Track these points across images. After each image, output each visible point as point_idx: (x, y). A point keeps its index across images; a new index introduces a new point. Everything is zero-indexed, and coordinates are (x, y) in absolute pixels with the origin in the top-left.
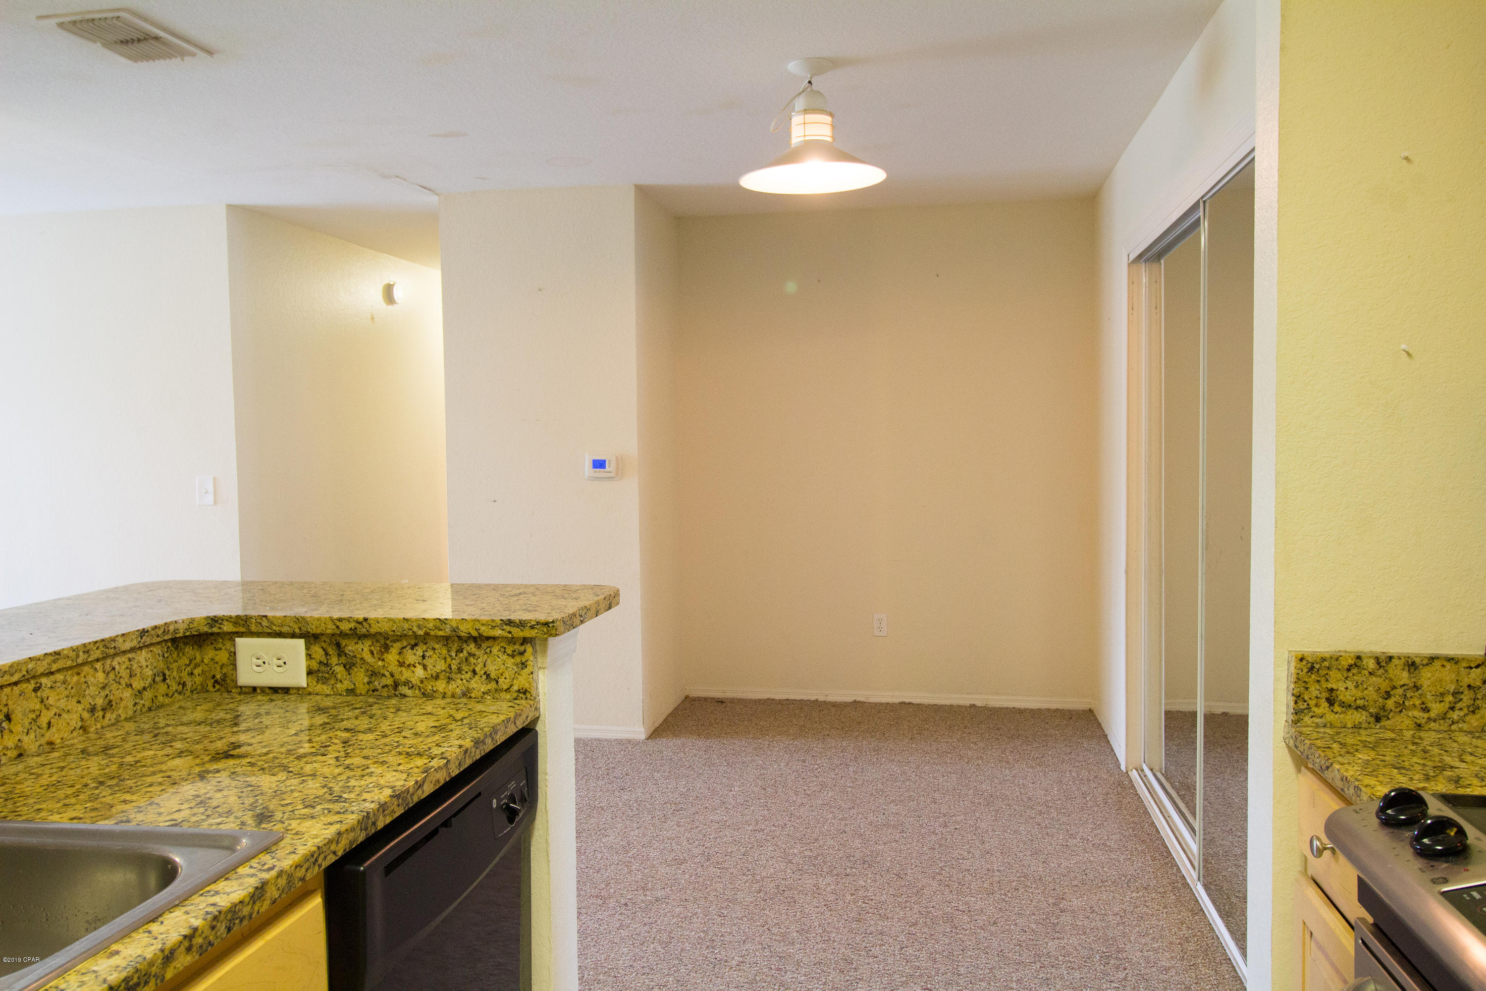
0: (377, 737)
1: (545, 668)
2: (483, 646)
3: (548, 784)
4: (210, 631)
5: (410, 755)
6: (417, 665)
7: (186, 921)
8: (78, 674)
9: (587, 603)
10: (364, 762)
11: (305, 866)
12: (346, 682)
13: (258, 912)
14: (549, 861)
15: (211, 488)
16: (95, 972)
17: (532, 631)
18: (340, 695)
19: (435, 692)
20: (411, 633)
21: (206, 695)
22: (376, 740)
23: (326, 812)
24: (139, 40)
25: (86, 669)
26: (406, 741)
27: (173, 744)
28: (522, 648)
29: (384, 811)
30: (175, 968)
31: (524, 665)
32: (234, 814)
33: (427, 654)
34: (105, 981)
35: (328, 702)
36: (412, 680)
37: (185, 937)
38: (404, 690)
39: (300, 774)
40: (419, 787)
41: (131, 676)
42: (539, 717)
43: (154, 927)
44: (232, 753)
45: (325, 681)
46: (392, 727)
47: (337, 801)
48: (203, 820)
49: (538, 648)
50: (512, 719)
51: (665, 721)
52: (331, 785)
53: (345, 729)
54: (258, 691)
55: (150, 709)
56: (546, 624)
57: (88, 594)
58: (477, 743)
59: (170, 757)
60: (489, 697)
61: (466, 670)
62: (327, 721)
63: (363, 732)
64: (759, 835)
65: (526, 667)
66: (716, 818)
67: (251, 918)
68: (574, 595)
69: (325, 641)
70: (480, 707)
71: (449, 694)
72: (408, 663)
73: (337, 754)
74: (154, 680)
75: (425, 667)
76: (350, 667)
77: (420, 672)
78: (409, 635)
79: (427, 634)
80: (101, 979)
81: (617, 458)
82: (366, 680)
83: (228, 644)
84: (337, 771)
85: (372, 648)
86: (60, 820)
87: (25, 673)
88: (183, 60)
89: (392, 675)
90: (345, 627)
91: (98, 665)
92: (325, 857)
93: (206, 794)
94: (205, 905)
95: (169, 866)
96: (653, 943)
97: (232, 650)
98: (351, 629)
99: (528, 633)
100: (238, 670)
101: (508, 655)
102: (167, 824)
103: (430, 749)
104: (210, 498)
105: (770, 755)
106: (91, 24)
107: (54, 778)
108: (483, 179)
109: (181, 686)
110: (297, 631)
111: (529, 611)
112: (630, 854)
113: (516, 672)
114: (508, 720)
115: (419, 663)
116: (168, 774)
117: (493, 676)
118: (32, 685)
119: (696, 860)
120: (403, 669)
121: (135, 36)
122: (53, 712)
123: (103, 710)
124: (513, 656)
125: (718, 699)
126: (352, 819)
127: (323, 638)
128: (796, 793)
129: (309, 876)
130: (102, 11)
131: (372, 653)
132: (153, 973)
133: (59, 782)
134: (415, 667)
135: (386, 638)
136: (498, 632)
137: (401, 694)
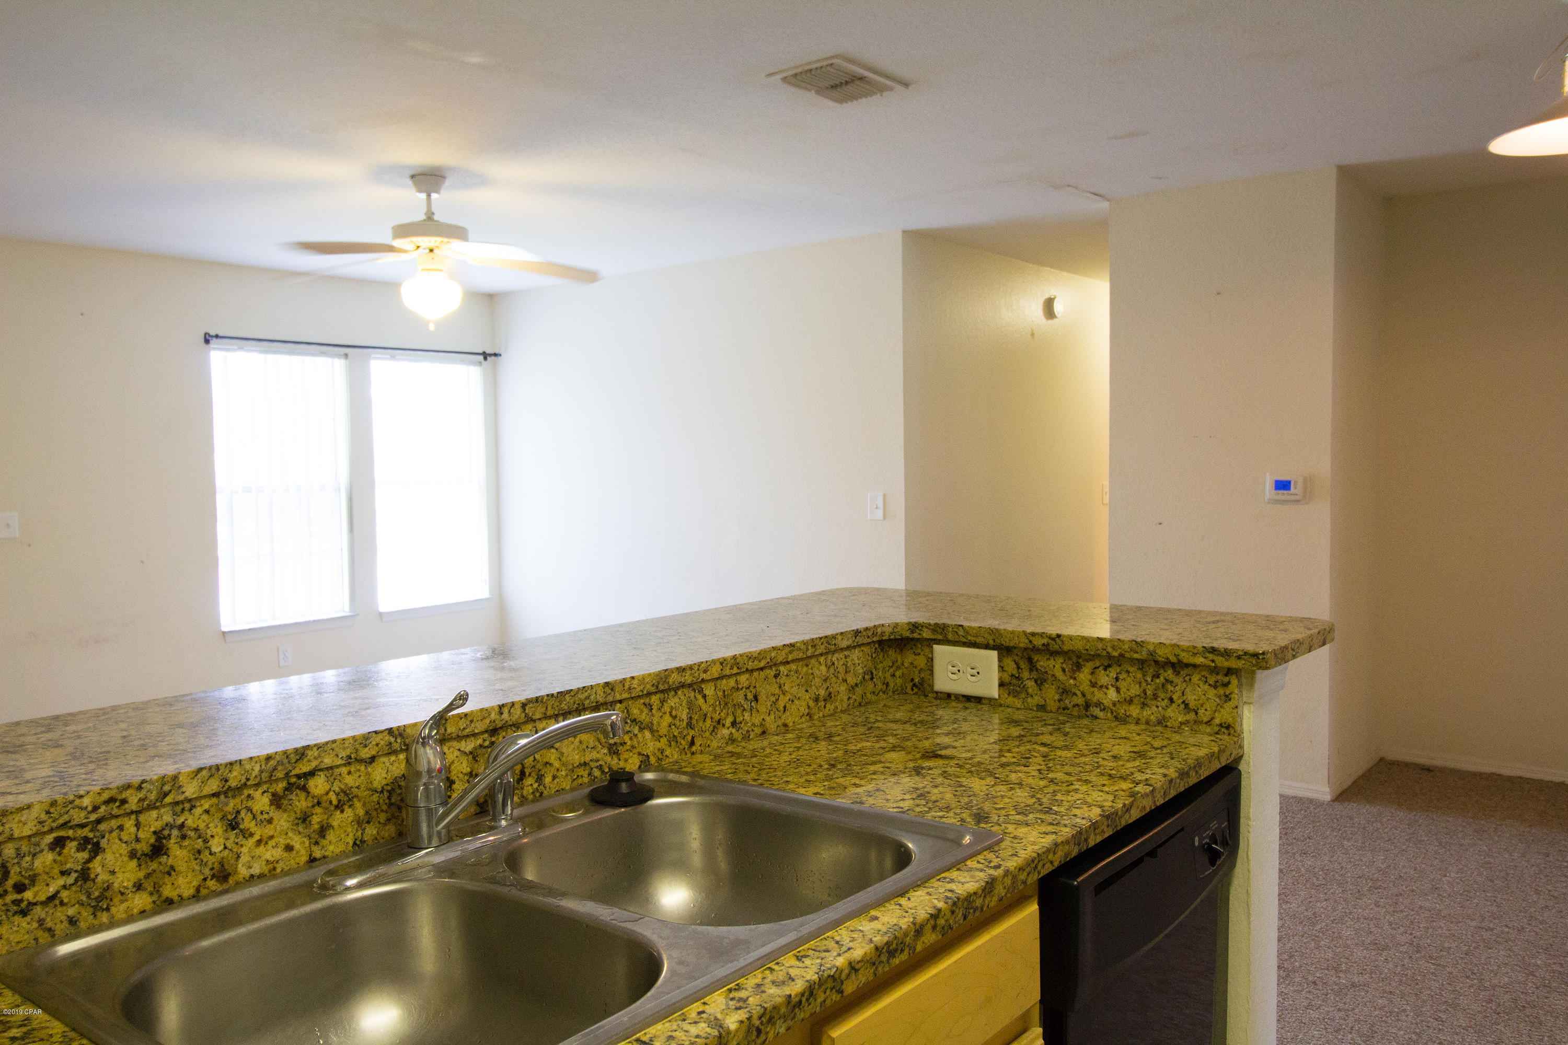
0: (1075, 755)
1: (1251, 703)
2: (1182, 673)
3: (1251, 830)
4: (911, 636)
5: (1113, 778)
6: (1110, 686)
7: (930, 901)
8: (807, 666)
9: (1300, 637)
10: (1067, 778)
11: (1028, 869)
12: (1036, 698)
13: (988, 906)
14: (1249, 914)
15: (881, 505)
16: (862, 931)
17: (1238, 661)
18: (1031, 710)
19: (1128, 716)
20: (1104, 653)
21: (906, 697)
22: (1075, 758)
23: (1039, 821)
24: (847, 83)
25: (813, 661)
26: (1105, 763)
27: (886, 738)
28: (1226, 679)
29: (1095, 829)
30: (923, 943)
31: (1228, 698)
32: (953, 811)
33: (1121, 677)
34: (871, 941)
35: (1020, 716)
36: (1105, 702)
37: (932, 915)
38: (1096, 711)
39: (1006, 782)
40: (1127, 810)
41: (846, 672)
42: (1242, 756)
43: (903, 901)
44: (939, 753)
45: (1016, 694)
46: (1089, 747)
47: (1047, 812)
48: (927, 812)
49: (1244, 680)
50: (1216, 755)
51: (1355, 783)
52: (1039, 796)
53: (1042, 744)
54: (953, 698)
55: (860, 705)
56: (1255, 655)
57: (802, 595)
58: (1183, 774)
59: (886, 750)
60: (1187, 729)
61: (1162, 697)
62: (1022, 733)
63: (1060, 748)
64: (1486, 935)
65: (1230, 700)
66: (1427, 905)
67: (982, 909)
68: (1281, 627)
69: (1017, 655)
70: (1177, 737)
71: (1143, 720)
72: (1100, 684)
73: (1039, 767)
74: (864, 678)
75: (1118, 690)
76: (1042, 683)
77: (1112, 694)
78: (1104, 656)
79: (1121, 655)
80: (867, 938)
81: (1305, 480)
82: (1057, 697)
83: (927, 650)
84: (1042, 783)
85: (1064, 666)
86: (807, 793)
87: (769, 660)
88: (882, 95)
89: (1084, 696)
90: (1038, 642)
91: (822, 659)
92: (1044, 865)
93: (924, 788)
94: (943, 890)
95: (903, 849)
96: (1351, 1033)
97: (930, 656)
98: (1043, 645)
99: (1233, 663)
100: (935, 676)
101: (1209, 685)
102: (895, 810)
103: (1132, 774)
104: (879, 514)
105: (1498, 842)
106: (809, 75)
107: (793, 756)
108: (1160, 178)
109: (885, 686)
110: (991, 642)
111: (1234, 640)
112: (1318, 927)
113: (1218, 705)
114: (1213, 754)
115: (1112, 685)
116: (888, 765)
117: (1192, 705)
118: (772, 673)
119: (1403, 949)
120: (1096, 690)
121: (843, 80)
122: (788, 698)
123: (825, 700)
124: (1215, 687)
125: (1423, 766)
126: (1066, 832)
127: (1015, 651)
128: (1537, 892)
129: (1029, 881)
130: (818, 61)
131: (1064, 670)
132: (907, 943)
133: (798, 760)
134: (1108, 689)
135: (1079, 657)
136: (1199, 660)
137: (1092, 716)
